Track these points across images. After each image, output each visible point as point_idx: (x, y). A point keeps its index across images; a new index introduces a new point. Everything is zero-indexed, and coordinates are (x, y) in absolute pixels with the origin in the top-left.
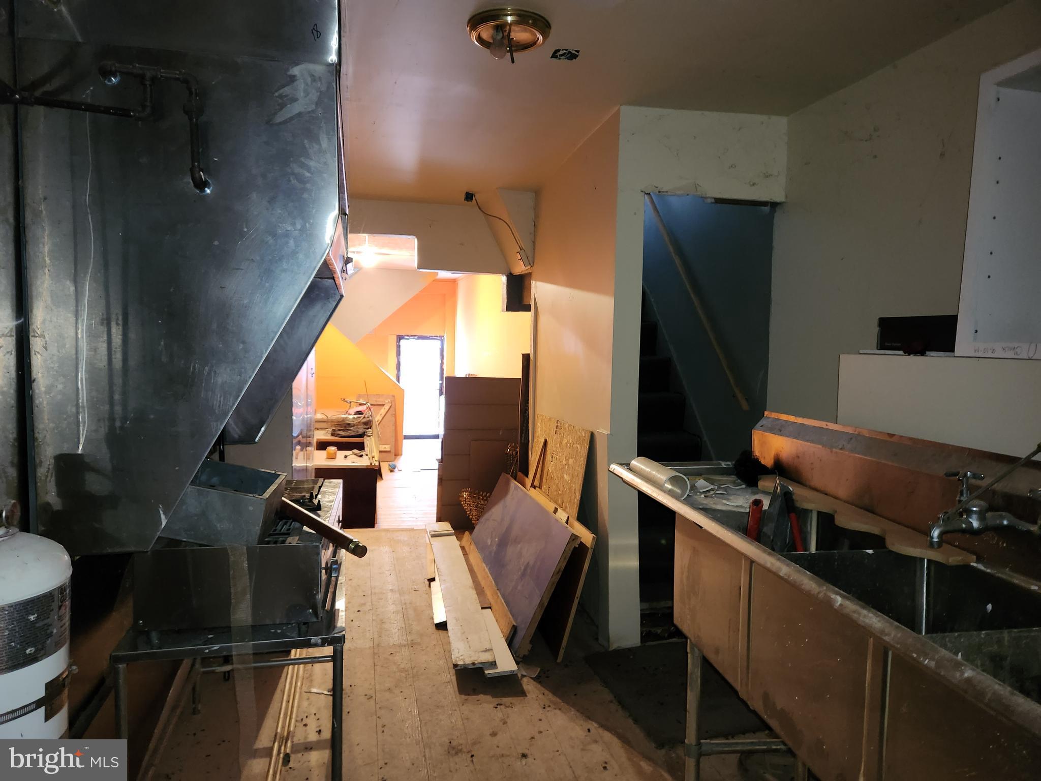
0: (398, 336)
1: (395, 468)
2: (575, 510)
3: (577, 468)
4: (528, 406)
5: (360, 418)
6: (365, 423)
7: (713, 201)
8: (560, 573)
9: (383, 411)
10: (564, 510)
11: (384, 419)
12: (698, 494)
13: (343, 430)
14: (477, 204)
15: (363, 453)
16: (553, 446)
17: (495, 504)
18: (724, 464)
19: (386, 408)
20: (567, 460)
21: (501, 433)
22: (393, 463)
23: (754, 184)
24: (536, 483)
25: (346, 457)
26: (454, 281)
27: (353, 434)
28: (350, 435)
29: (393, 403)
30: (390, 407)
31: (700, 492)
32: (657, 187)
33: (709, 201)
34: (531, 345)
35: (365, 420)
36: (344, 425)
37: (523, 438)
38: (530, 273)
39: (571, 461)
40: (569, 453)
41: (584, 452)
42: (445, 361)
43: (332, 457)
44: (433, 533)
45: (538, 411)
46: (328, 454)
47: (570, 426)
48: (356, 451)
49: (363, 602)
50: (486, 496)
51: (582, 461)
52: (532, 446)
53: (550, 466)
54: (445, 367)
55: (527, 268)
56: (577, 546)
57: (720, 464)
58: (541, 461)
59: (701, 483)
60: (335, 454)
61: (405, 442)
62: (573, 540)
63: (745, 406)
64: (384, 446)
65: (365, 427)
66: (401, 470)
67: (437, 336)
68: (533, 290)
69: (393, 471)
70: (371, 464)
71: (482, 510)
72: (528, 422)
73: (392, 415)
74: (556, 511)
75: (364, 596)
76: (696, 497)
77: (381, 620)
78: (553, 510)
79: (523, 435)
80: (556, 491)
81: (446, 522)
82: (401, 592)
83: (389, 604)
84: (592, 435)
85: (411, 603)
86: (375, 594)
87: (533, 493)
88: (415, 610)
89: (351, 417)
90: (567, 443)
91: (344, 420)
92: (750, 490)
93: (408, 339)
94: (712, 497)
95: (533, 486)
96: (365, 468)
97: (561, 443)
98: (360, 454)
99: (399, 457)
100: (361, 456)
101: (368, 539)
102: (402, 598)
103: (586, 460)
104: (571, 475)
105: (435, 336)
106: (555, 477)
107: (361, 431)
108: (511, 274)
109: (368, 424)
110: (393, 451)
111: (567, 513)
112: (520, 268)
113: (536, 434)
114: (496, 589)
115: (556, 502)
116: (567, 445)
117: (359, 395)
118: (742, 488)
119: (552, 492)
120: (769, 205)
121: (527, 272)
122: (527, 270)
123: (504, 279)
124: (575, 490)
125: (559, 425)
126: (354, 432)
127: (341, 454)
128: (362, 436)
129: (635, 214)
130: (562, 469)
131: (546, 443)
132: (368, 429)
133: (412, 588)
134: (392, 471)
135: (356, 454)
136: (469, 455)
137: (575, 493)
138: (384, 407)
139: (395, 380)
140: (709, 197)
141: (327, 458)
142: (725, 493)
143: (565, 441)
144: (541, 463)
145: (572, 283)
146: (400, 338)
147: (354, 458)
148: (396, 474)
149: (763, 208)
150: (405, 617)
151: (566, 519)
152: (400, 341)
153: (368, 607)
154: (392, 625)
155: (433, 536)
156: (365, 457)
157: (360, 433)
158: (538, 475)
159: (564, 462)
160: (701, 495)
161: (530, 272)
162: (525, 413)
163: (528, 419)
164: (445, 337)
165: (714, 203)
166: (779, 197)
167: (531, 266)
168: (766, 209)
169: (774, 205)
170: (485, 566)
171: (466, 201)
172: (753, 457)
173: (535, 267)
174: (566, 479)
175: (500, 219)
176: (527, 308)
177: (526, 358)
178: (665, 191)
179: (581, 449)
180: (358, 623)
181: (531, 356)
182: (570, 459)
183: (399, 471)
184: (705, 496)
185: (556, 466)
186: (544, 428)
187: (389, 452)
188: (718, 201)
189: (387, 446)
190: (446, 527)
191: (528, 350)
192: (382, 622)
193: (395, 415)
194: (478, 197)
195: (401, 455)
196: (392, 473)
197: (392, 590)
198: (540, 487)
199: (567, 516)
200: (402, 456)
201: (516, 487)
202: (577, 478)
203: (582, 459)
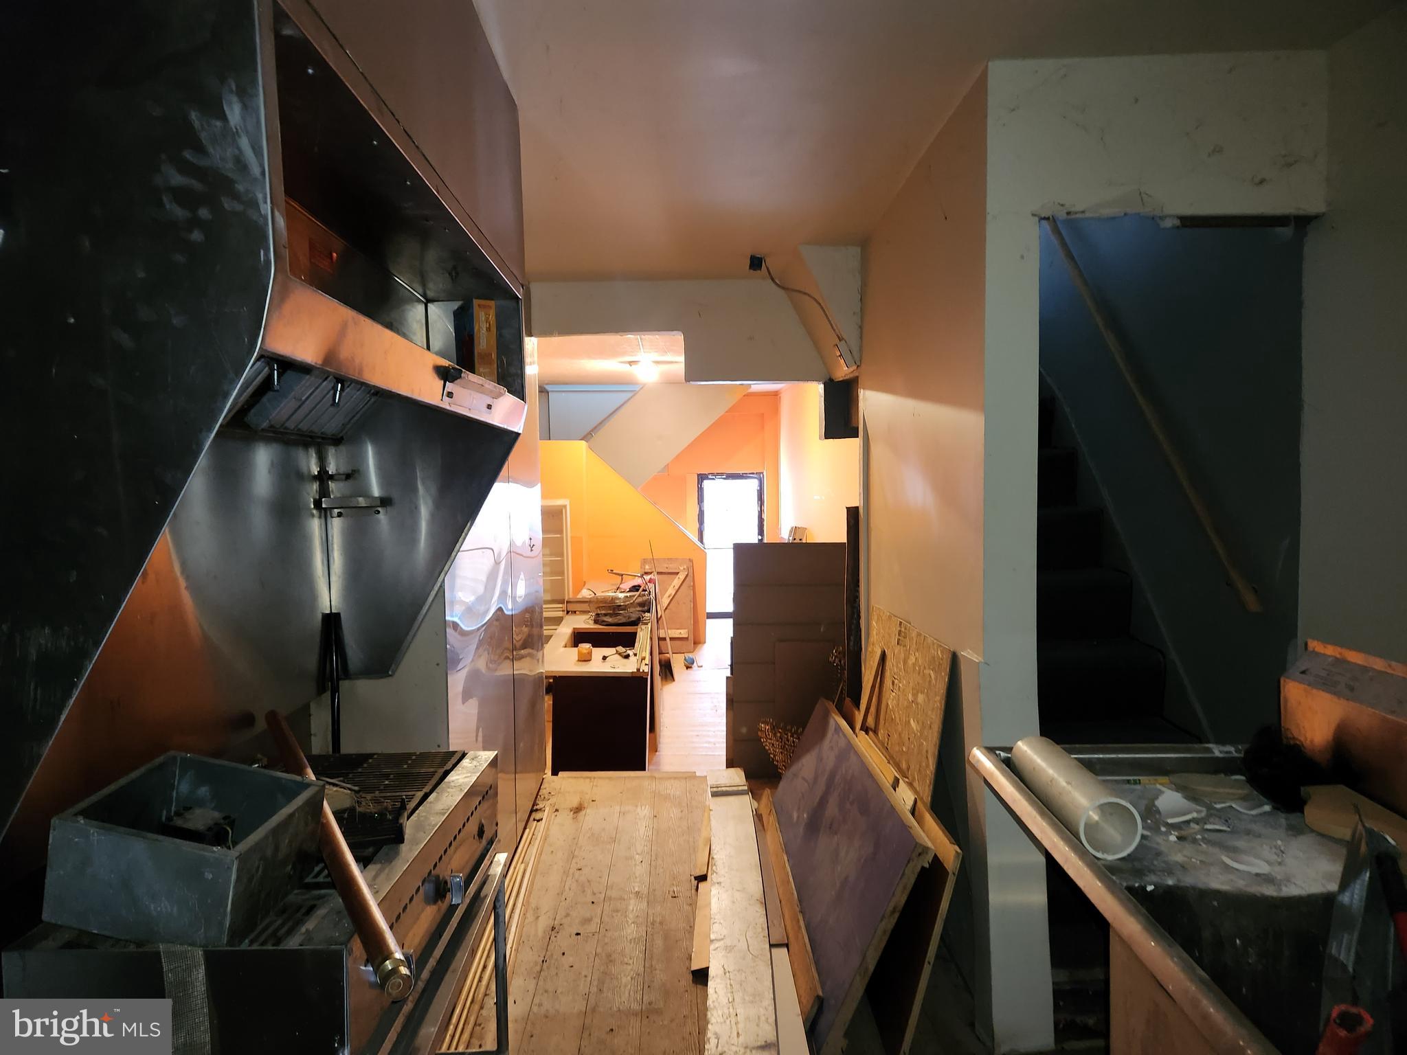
0: (698, 475)
1: (693, 663)
2: (927, 787)
3: (930, 712)
4: (858, 591)
5: (634, 596)
6: (642, 604)
7: (1177, 222)
8: (897, 915)
9: (677, 582)
10: (910, 785)
11: (678, 593)
12: (1163, 829)
13: (611, 615)
14: (769, 273)
15: (630, 652)
16: (895, 664)
17: (808, 750)
18: (1217, 751)
19: (681, 577)
20: (915, 696)
21: (822, 630)
22: (691, 655)
23: (1262, 182)
24: (871, 721)
25: (604, 658)
26: (776, 394)
27: (624, 620)
28: (620, 622)
29: (691, 570)
30: (687, 575)
31: (1167, 825)
32: (1062, 205)
33: (1168, 223)
34: (860, 494)
35: (640, 600)
36: (612, 607)
37: (852, 643)
38: (857, 378)
39: (921, 698)
40: (918, 683)
41: (941, 686)
42: (765, 508)
43: (585, 659)
44: (715, 790)
45: (873, 602)
46: (580, 653)
47: (919, 635)
48: (621, 649)
49: (588, 915)
50: (796, 732)
51: (938, 701)
52: (866, 656)
53: (890, 699)
54: (765, 516)
55: (851, 369)
56: (927, 866)
57: (1209, 750)
58: (877, 685)
59: (1170, 799)
60: (590, 654)
61: (710, 622)
62: (920, 854)
63: (1251, 602)
64: (679, 631)
65: (640, 609)
66: (702, 666)
67: (753, 473)
68: (862, 405)
69: (691, 667)
70: (638, 670)
71: (793, 754)
72: (859, 617)
73: (689, 587)
74: (895, 784)
75: (593, 903)
76: (1159, 839)
77: (609, 956)
78: (891, 780)
79: (852, 638)
80: (899, 744)
81: (739, 769)
82: (651, 898)
83: (627, 921)
84: (955, 659)
85: (661, 923)
86: (610, 899)
87: (863, 743)
88: (666, 937)
89: (622, 595)
90: (914, 665)
91: (613, 599)
92: (1282, 819)
93: (713, 479)
94: (1195, 841)
95: (865, 729)
96: (630, 675)
97: (905, 662)
98: (625, 654)
99: (700, 645)
100: (627, 657)
101: (621, 793)
102: (650, 912)
103: (943, 702)
104: (920, 723)
105: (750, 474)
106: (898, 720)
107: (634, 617)
108: (831, 380)
109: (646, 606)
110: (691, 638)
111: (915, 791)
112: (843, 371)
113: (871, 640)
114: (798, 909)
115: (898, 766)
116: (914, 668)
117: (644, 559)
118: (1265, 813)
119: (892, 744)
120: (1293, 223)
121: (851, 376)
122: (852, 372)
123: (820, 388)
124: (927, 752)
125: (903, 629)
126: (625, 617)
127: (598, 653)
128: (636, 623)
129: (1022, 257)
130: (907, 707)
131: (883, 657)
132: (644, 612)
133: (669, 891)
134: (687, 668)
135: (620, 654)
136: (774, 663)
137: (927, 757)
138: (678, 576)
139: (695, 539)
140: (1170, 216)
141: (579, 660)
142: (1224, 828)
143: (912, 660)
144: (877, 689)
145: (916, 390)
146: (702, 478)
147: (616, 661)
148: (695, 673)
149: (1279, 230)
150: (647, 954)
151: (912, 803)
152: (702, 482)
153: (593, 927)
154: (625, 966)
155: (714, 795)
156: (632, 658)
157: (632, 619)
158: (873, 709)
159: (910, 697)
160: (1168, 833)
161: (857, 374)
162: (855, 601)
163: (859, 613)
164: (765, 474)
165: (1178, 227)
166: (1313, 204)
167: (858, 366)
168: (1287, 232)
169: (1303, 222)
170: (786, 858)
171: (752, 271)
172: (1285, 741)
173: (863, 366)
174: (913, 729)
175: (805, 294)
176: (854, 434)
177: (853, 514)
178: (1081, 209)
179: (936, 679)
180: (571, 959)
181: (861, 511)
182: (920, 694)
183: (699, 667)
184: (1178, 838)
185: (899, 699)
186: (882, 631)
187: (687, 639)
188: (1189, 222)
189: (682, 631)
190: (736, 777)
191: (856, 501)
192: (610, 960)
193: (694, 586)
194: (769, 262)
195: (705, 642)
196: (689, 671)
197: (637, 893)
198: (875, 732)
199: (913, 798)
200: (706, 645)
201: (838, 729)
202: (930, 731)
203: (938, 698)
